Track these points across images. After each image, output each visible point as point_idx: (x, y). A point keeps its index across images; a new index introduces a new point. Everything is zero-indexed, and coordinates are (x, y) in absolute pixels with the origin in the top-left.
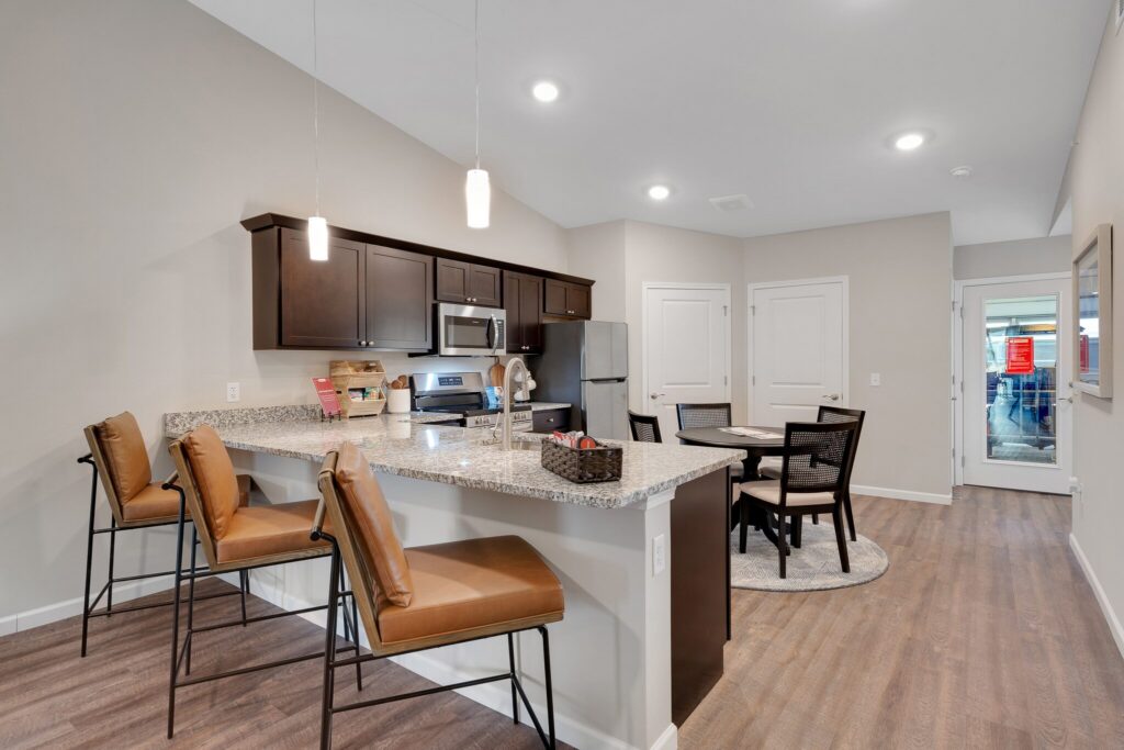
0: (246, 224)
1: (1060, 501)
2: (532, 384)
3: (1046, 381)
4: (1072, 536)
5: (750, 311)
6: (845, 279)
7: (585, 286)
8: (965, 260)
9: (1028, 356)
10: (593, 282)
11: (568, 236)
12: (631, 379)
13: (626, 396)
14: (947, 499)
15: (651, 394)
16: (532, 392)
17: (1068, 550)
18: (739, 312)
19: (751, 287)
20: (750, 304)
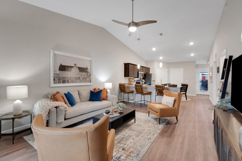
0: (124, 64)
1: (208, 96)
2: (144, 81)
3: (207, 82)
4: (210, 98)
5: (170, 72)
6: (183, 68)
7: (149, 69)
8: (197, 66)
9: (205, 78)
10: (150, 68)
11: (147, 62)
12: (155, 81)
13: (155, 83)
14: (195, 95)
15: (158, 82)
16: (144, 82)
17: (209, 99)
18: (169, 72)
19: (170, 69)
20: (170, 71)
